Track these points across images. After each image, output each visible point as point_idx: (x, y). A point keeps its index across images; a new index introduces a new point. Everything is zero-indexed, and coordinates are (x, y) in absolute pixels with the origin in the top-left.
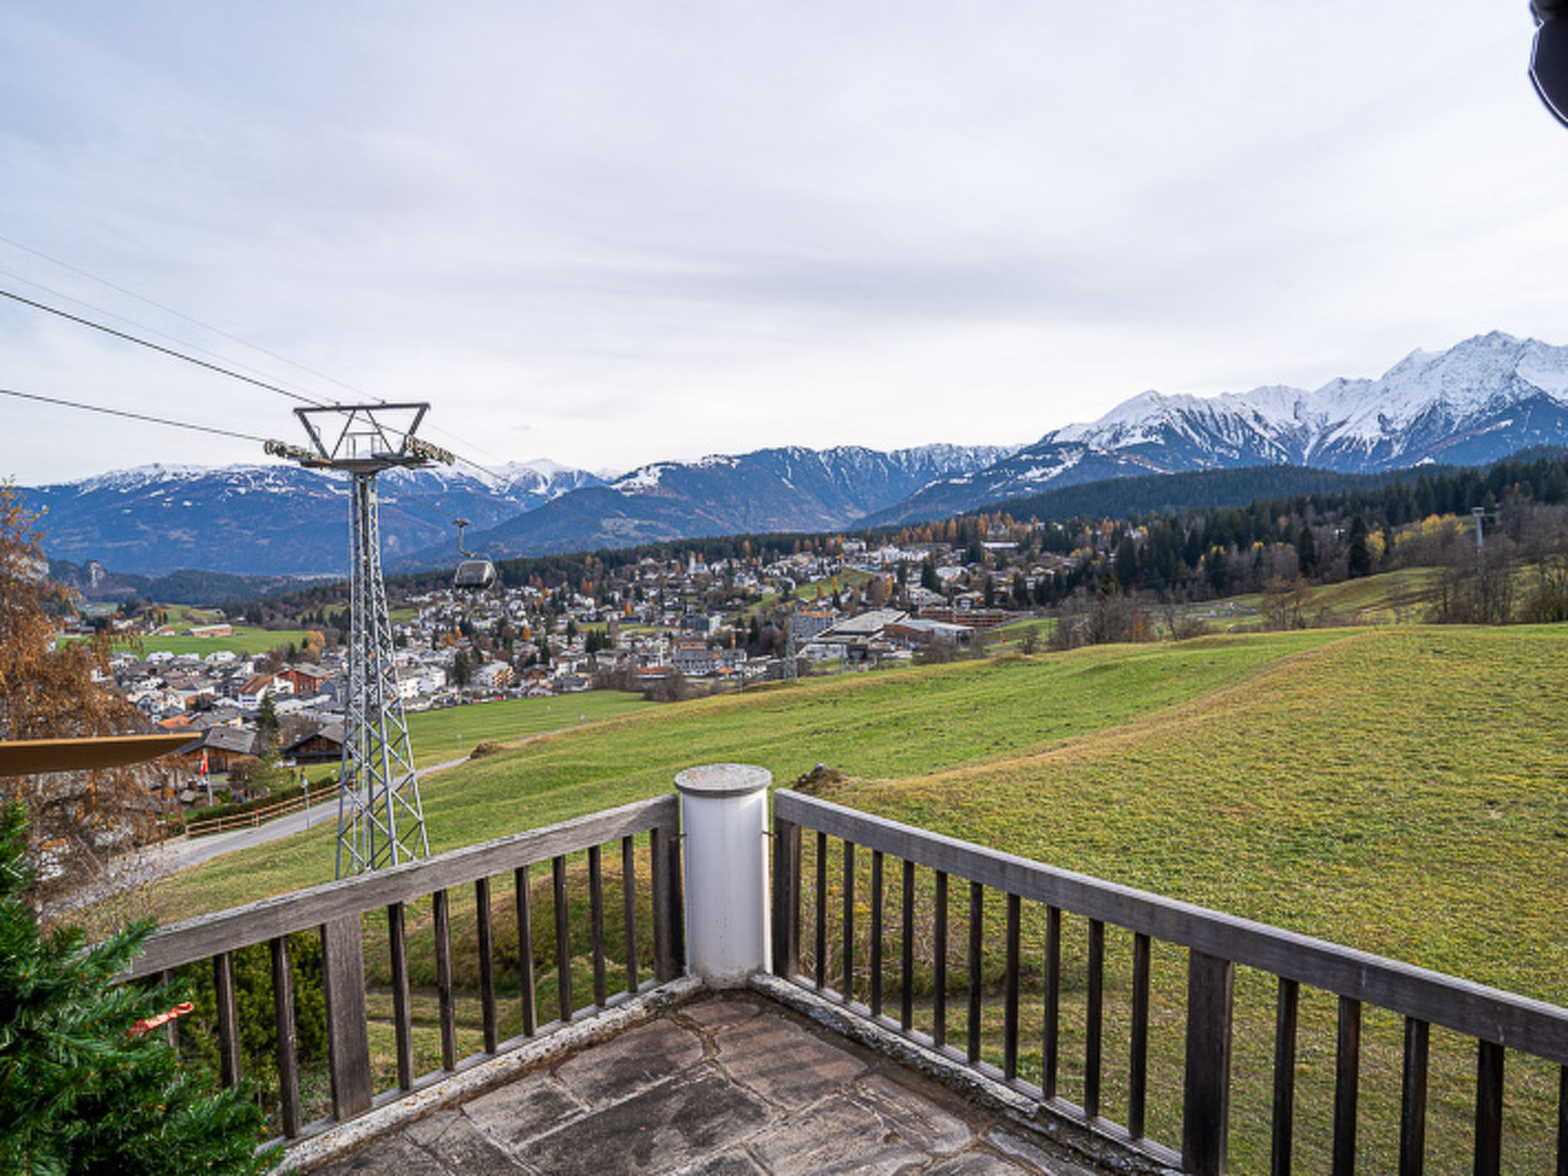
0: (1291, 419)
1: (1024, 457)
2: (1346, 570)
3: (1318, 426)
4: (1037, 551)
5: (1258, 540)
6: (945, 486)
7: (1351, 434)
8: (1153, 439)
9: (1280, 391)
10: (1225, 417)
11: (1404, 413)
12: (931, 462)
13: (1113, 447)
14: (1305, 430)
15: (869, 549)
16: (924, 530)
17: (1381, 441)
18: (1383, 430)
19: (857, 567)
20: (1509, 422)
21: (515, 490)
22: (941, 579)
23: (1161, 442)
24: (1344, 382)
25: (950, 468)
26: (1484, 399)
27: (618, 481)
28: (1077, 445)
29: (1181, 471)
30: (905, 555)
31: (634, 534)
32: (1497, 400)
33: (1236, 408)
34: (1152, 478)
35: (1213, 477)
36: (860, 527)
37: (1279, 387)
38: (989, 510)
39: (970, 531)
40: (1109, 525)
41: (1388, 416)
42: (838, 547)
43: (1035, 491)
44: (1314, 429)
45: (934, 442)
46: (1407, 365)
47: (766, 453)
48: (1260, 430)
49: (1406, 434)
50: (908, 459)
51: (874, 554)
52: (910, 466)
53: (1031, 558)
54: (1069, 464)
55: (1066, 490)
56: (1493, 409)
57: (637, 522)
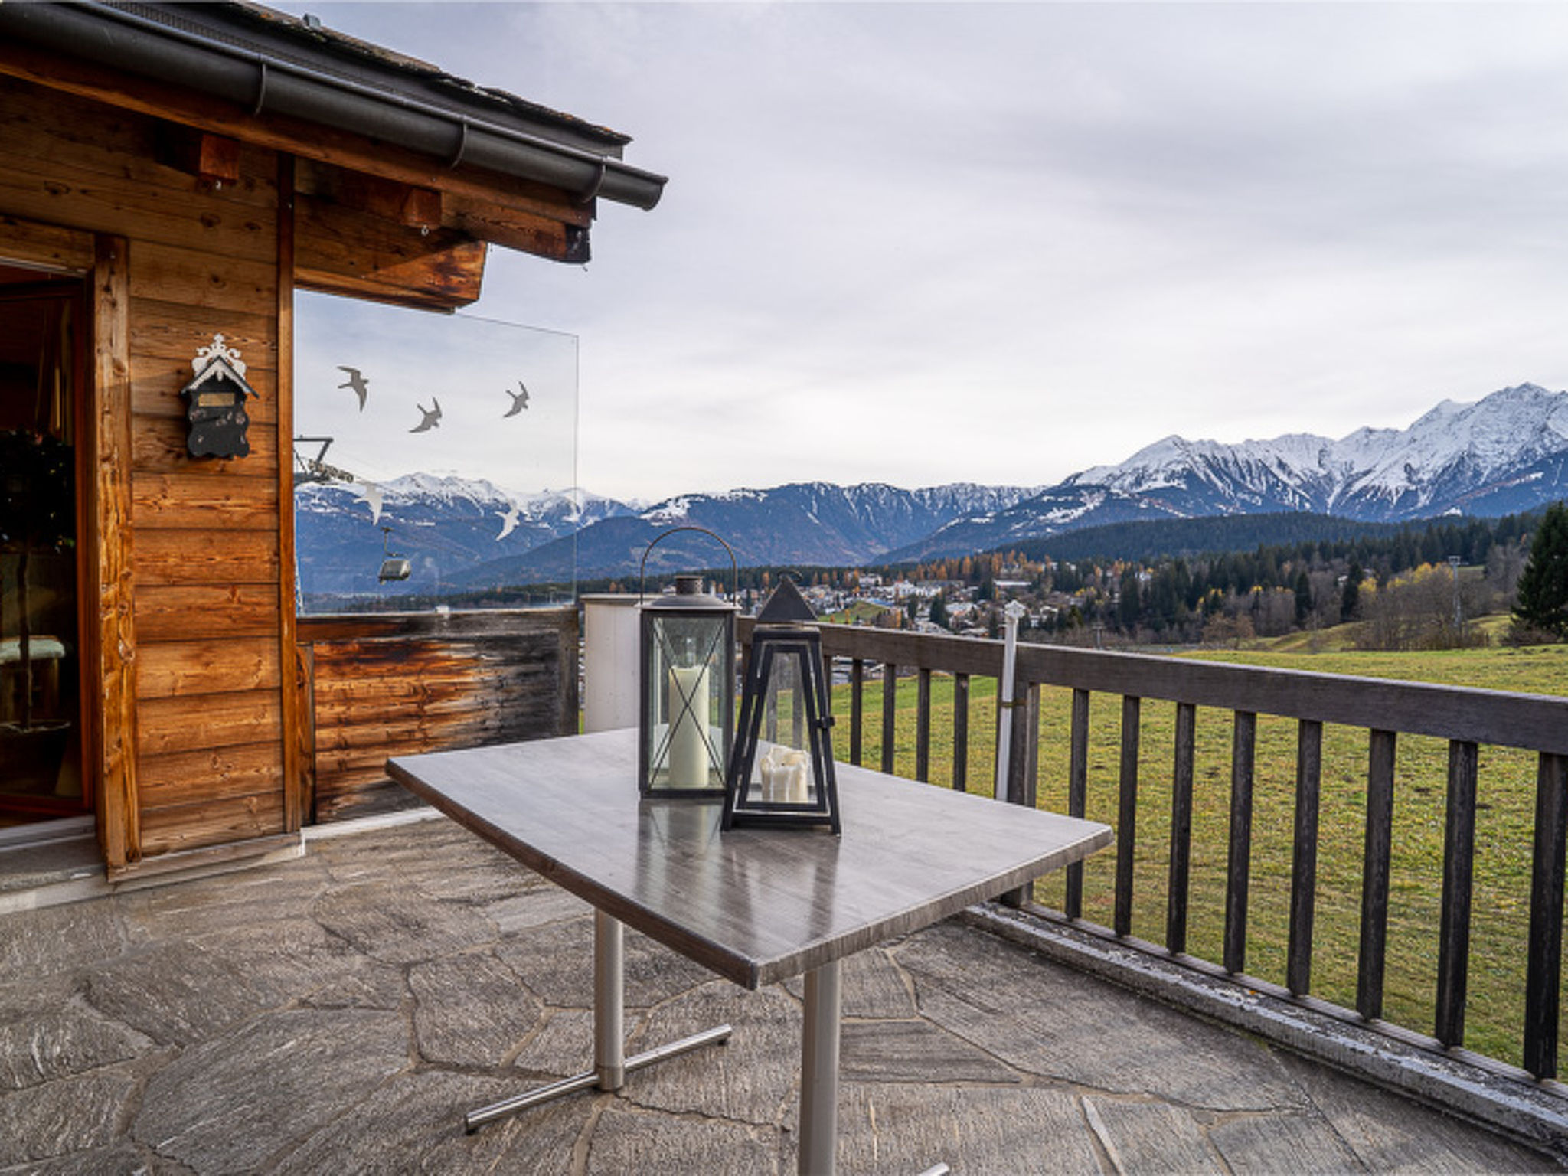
0: (1315, 467)
1: (1045, 498)
2: (1338, 615)
3: (1343, 474)
4: (1047, 590)
5: (1259, 584)
6: (967, 524)
7: (1376, 483)
8: (1175, 483)
9: (1305, 439)
10: (1248, 463)
11: (1432, 463)
12: (955, 502)
13: (1135, 490)
14: (1329, 478)
15: (885, 584)
16: (939, 567)
17: (1407, 491)
18: (1410, 480)
19: (871, 600)
20: (1539, 475)
21: (547, 517)
22: (950, 615)
23: (1184, 486)
24: (1371, 431)
25: (973, 507)
26: (1514, 451)
27: (647, 512)
28: (1099, 488)
29: (1200, 516)
30: (918, 591)
31: (662, 563)
32: (1527, 452)
33: (1259, 455)
34: (1171, 522)
35: (1231, 523)
36: (880, 563)
37: (1304, 435)
38: (1004, 550)
39: (983, 569)
40: (1120, 567)
41: (1415, 466)
42: (855, 583)
43: (1055, 532)
44: (1339, 478)
45: (958, 482)
46: (1435, 416)
47: (792, 488)
48: (1283, 477)
49: (1433, 484)
50: (931, 498)
51: (889, 589)
52: (934, 504)
53: (1041, 597)
54: (1091, 506)
55: (1084, 532)
56: (1522, 461)
57: (664, 552)
